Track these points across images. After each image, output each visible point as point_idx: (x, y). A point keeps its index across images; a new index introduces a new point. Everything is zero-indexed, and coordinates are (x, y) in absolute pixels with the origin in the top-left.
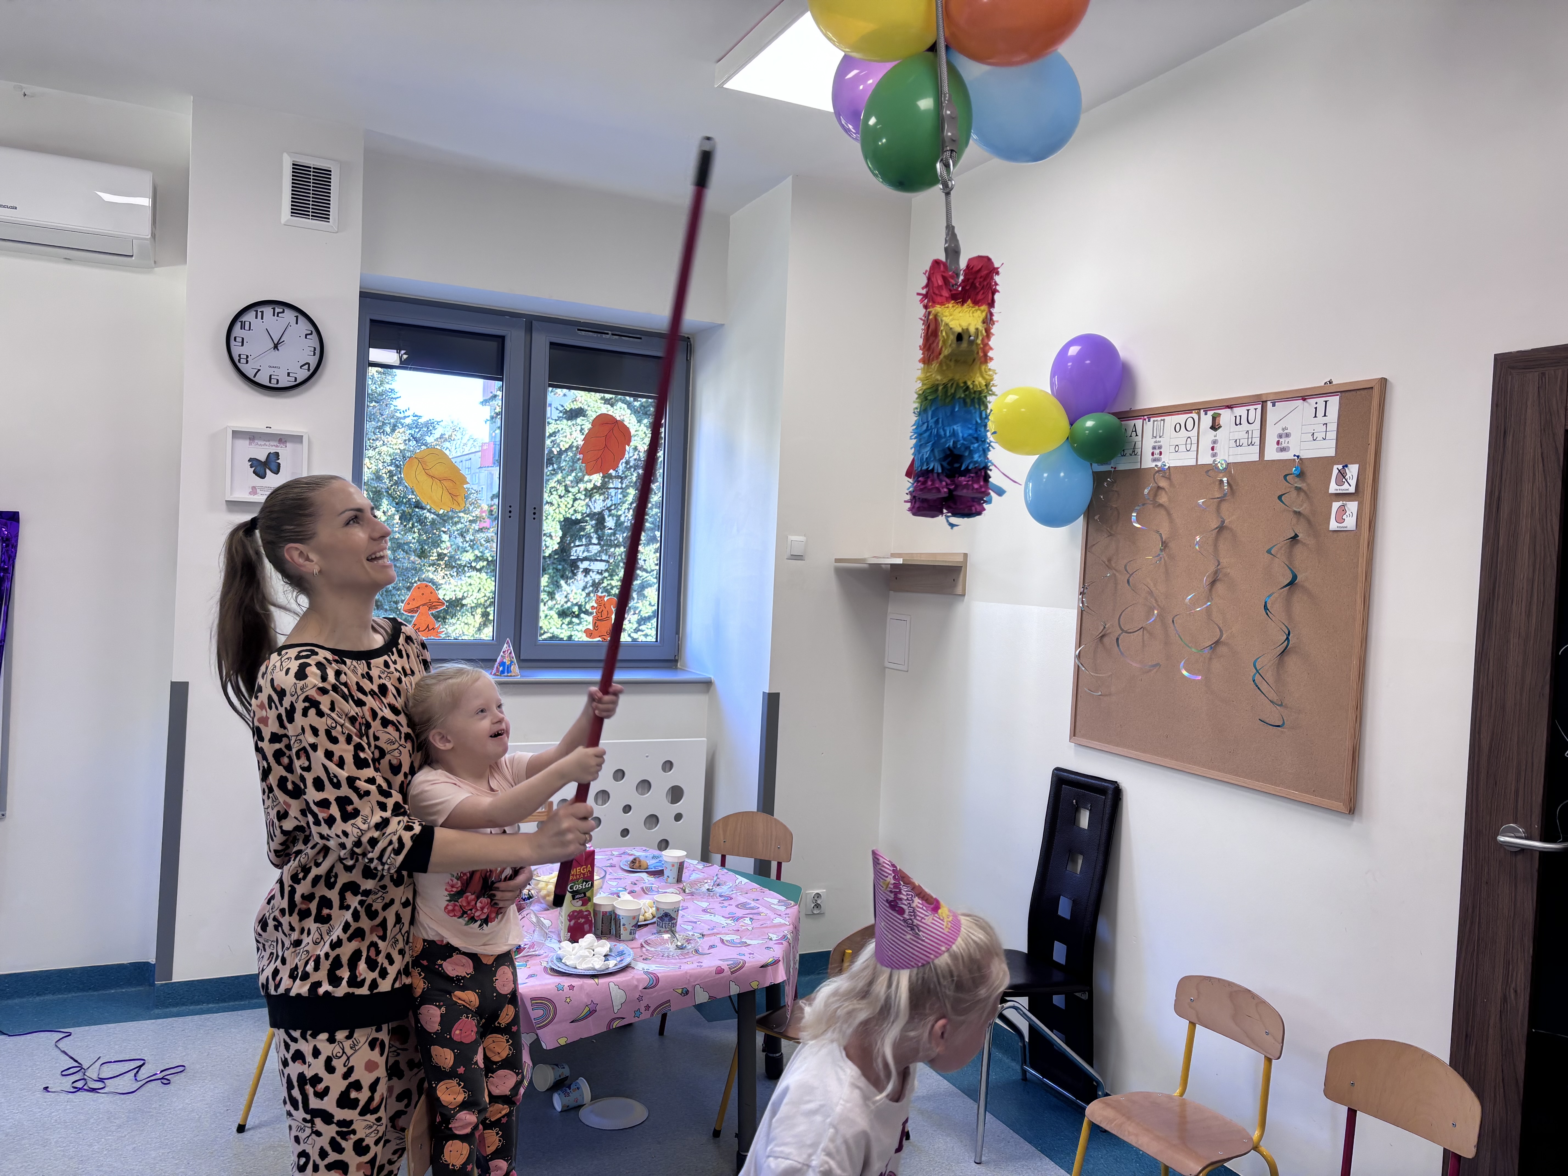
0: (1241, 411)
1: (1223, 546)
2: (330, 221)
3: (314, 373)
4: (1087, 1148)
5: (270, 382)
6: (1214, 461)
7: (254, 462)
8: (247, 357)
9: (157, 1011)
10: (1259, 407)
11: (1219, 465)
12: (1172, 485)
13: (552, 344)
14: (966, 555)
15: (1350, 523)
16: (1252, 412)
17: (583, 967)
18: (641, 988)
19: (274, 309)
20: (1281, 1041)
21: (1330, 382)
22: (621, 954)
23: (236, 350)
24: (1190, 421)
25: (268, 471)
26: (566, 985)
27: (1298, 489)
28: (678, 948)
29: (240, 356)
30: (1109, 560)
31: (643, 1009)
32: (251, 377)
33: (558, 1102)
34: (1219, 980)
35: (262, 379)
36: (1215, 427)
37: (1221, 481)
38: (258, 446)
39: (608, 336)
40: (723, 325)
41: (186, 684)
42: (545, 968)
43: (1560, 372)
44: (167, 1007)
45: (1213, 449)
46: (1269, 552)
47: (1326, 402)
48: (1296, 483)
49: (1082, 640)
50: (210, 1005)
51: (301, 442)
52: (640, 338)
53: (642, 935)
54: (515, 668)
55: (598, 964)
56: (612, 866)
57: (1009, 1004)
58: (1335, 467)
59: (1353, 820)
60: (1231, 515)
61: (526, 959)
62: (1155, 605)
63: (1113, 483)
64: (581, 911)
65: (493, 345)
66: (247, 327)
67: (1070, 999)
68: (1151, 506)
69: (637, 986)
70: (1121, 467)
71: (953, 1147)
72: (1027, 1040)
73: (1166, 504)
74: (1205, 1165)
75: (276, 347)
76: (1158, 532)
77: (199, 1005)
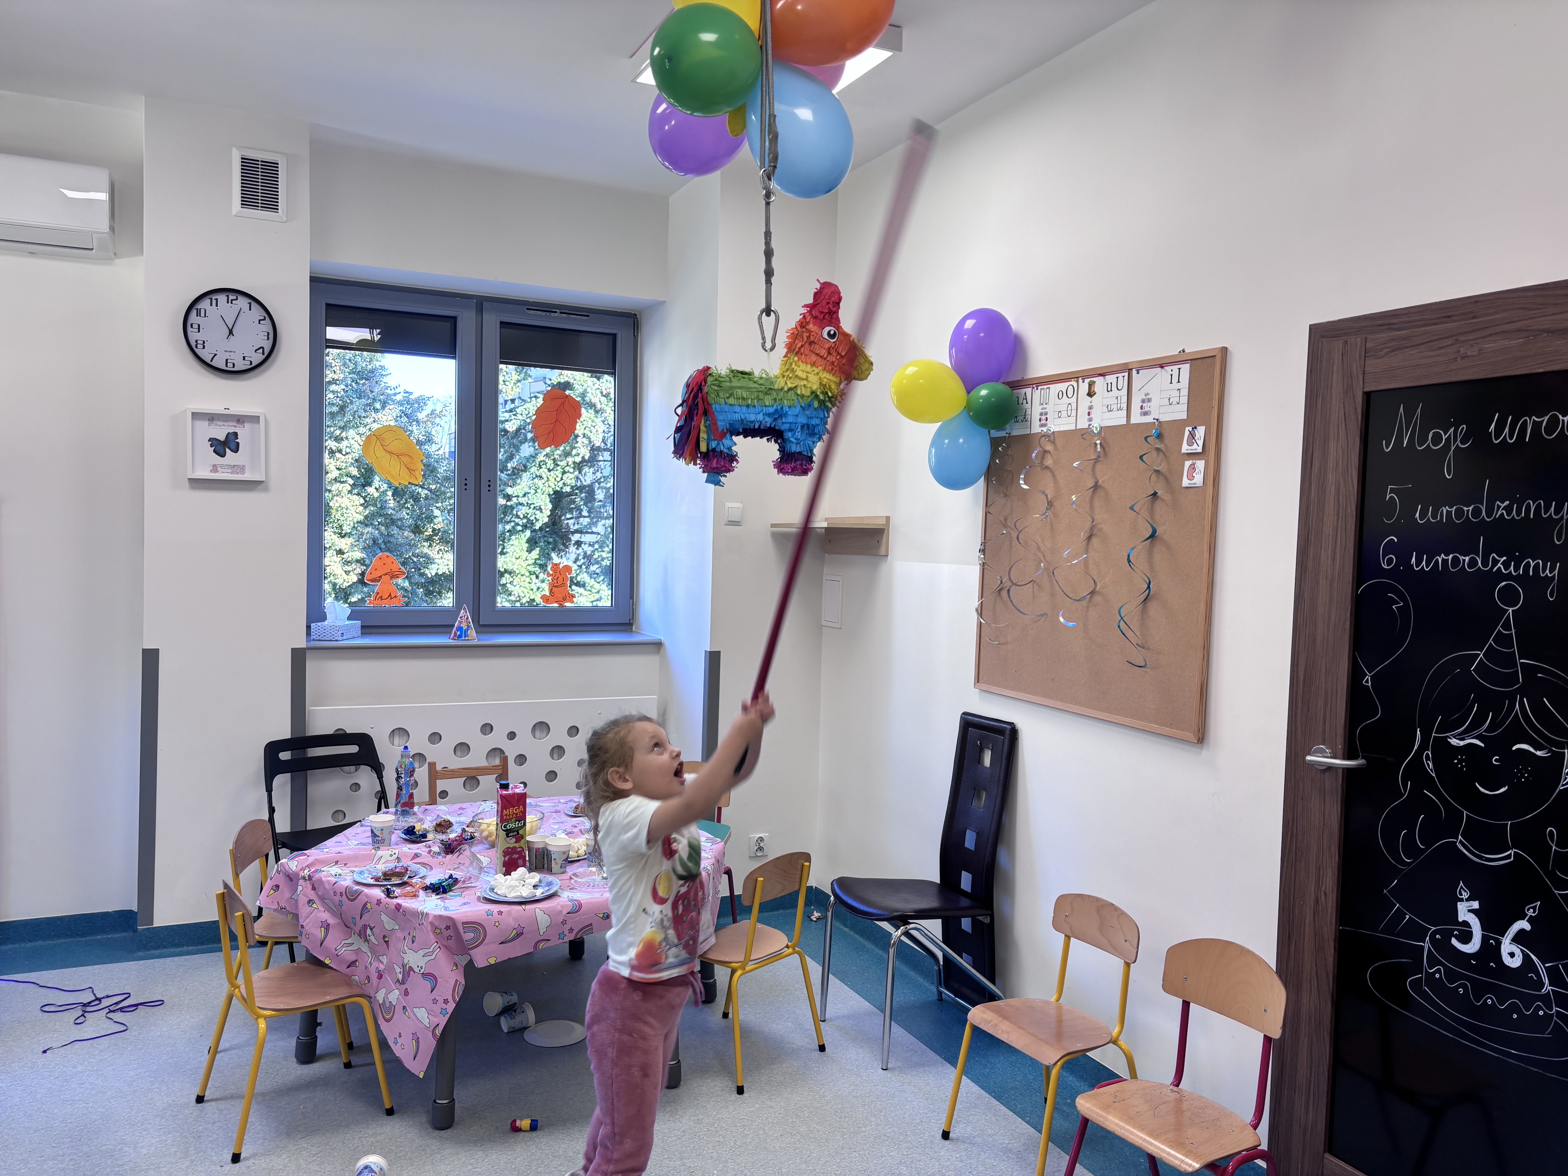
0: (1111, 378)
1: (1097, 504)
2: (279, 211)
3: (269, 356)
4: (971, 1048)
5: (227, 366)
6: (1090, 425)
7: (213, 442)
8: (204, 342)
9: (140, 954)
10: (1126, 374)
11: (1094, 429)
12: (1056, 448)
13: (501, 323)
14: (888, 518)
15: (1198, 480)
16: (1120, 379)
17: (512, 896)
18: (564, 912)
19: (228, 296)
20: (1136, 946)
21: (1184, 351)
22: (550, 884)
23: (193, 336)
24: (1071, 388)
25: (227, 450)
26: (495, 911)
27: (1158, 450)
28: (604, 878)
29: (196, 341)
30: (1006, 520)
31: (566, 932)
32: (209, 362)
33: (505, 1024)
34: (1089, 896)
35: (219, 363)
36: (1090, 394)
37: (1096, 444)
38: (217, 427)
39: (556, 315)
40: (664, 302)
41: (157, 651)
42: (479, 898)
43: (1359, 341)
44: (149, 950)
45: (1089, 414)
46: (1132, 508)
47: (1179, 369)
48: (1156, 444)
49: (984, 594)
50: (190, 948)
51: (258, 422)
52: (588, 316)
53: (571, 870)
54: (472, 633)
55: (526, 892)
56: (556, 812)
57: (912, 926)
58: (1187, 429)
59: (1202, 749)
60: (1104, 475)
61: (462, 890)
62: (1043, 559)
63: (1009, 446)
64: (515, 847)
65: (448, 325)
66: (203, 314)
67: (975, 923)
68: (1039, 468)
69: (561, 912)
70: (1015, 433)
71: (864, 1058)
72: (941, 963)
73: (1051, 466)
74: (1062, 1054)
75: (231, 332)
76: (1043, 492)
77: (179, 947)
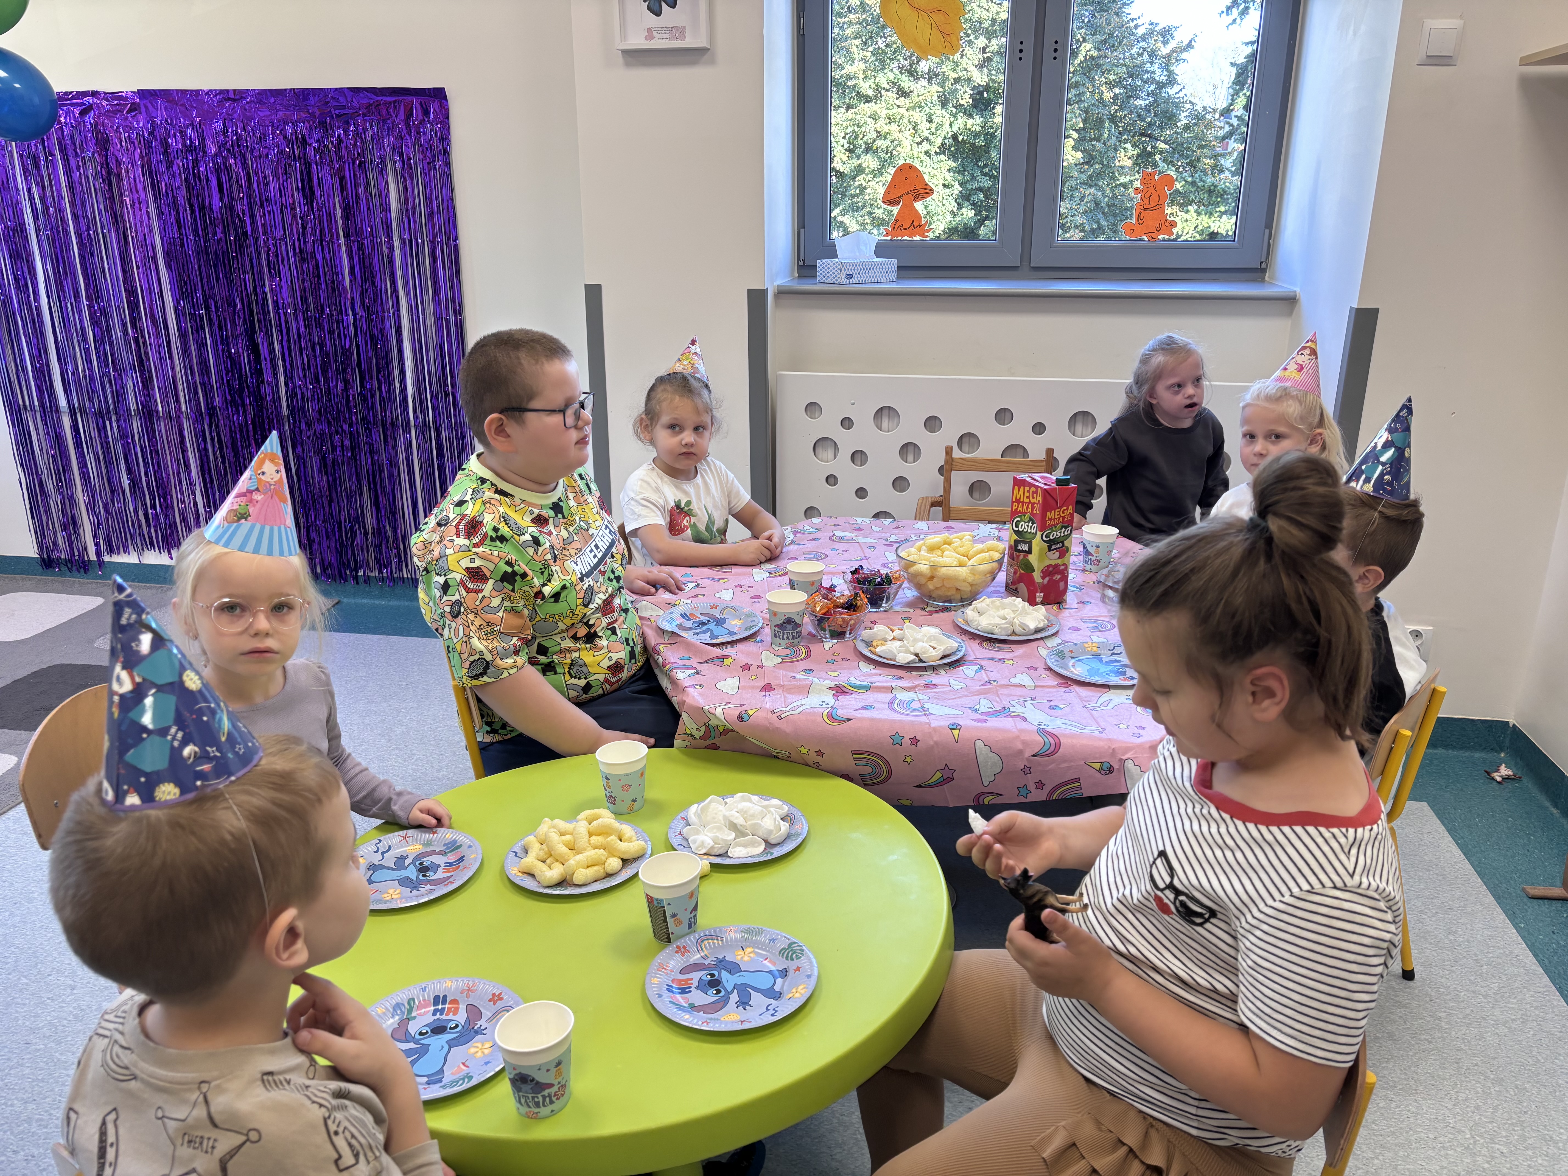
41: (599, 287)
